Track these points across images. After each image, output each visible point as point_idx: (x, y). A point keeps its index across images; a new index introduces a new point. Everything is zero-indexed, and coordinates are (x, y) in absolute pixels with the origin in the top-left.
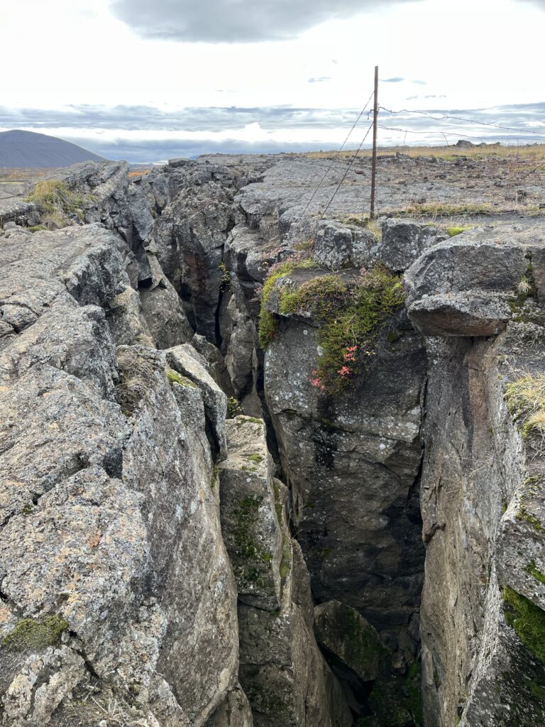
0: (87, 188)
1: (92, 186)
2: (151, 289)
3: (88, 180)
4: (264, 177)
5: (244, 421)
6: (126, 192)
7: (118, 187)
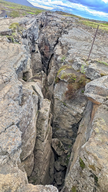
0: (24, 25)
1: (25, 25)
2: (34, 53)
3: (25, 23)
4: (69, 32)
5: (47, 100)
6: (34, 28)
7: (32, 26)
